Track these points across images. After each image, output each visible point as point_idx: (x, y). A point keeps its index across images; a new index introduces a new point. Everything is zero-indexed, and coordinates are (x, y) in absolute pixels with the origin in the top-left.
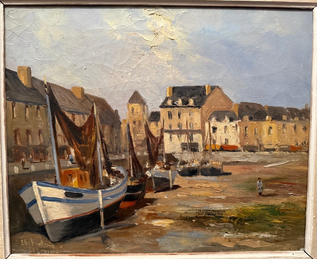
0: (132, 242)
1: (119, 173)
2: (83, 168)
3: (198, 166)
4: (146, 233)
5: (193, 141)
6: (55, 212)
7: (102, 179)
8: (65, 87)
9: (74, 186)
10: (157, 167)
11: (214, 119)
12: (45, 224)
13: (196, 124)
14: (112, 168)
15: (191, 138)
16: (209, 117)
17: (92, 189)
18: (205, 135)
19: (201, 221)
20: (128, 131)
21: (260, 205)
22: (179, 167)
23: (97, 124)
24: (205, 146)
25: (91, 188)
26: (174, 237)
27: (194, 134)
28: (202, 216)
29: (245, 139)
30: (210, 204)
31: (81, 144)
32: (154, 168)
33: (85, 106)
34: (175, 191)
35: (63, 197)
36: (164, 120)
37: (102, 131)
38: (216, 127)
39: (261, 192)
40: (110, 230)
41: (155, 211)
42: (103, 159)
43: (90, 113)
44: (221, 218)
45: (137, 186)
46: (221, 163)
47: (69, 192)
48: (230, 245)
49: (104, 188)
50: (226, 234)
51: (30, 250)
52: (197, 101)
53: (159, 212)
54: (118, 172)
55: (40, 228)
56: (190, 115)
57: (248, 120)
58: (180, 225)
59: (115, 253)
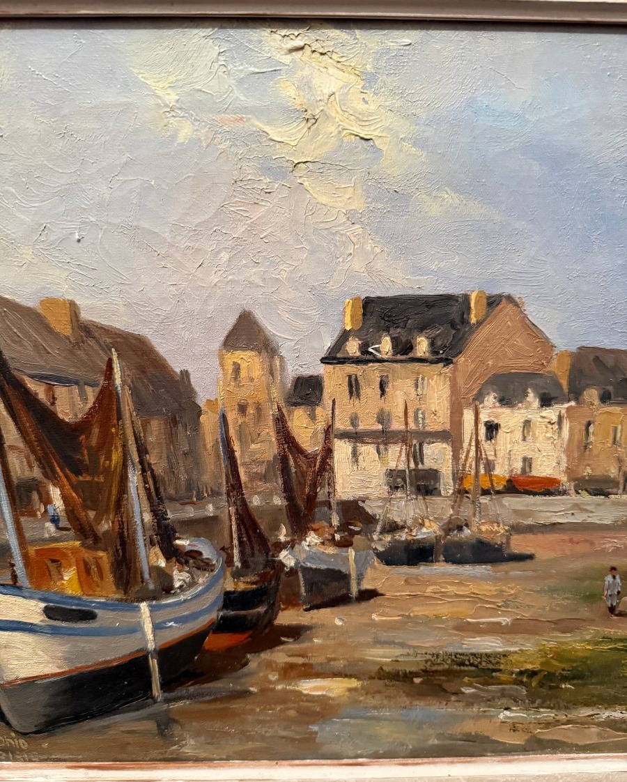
0: (243, 733)
1: (198, 557)
2: (90, 542)
3: (436, 537)
4: (281, 711)
5: (423, 463)
6: (19, 658)
7: (150, 574)
8: (18, 300)
9: (70, 592)
10: (312, 538)
11: (490, 399)
13: (435, 415)
14: (178, 542)
15: (418, 456)
16: (475, 393)
17: (121, 600)
18: (462, 448)
19: (438, 682)
20: (222, 434)
21: (609, 639)
22: (380, 540)
23: (126, 415)
24: (461, 479)
25: (118, 596)
26: (359, 721)
27: (429, 443)
28: (440, 668)
29: (582, 457)
30: (464, 637)
31: (81, 475)
32: (303, 542)
33: (85, 357)
34: (364, 605)
35: (39, 620)
36: (334, 402)
37: (142, 435)
38: (496, 421)
39: (614, 604)
40: (180, 704)
41: (307, 657)
42: (147, 517)
43: (102, 382)
44: (494, 674)
45: (253, 592)
46: (507, 528)
47: (56, 608)
48: (517, 740)
49: (154, 598)
50: (505, 712)
52: (439, 343)
53: (316, 660)
54: (194, 554)
56: (417, 386)
57: (597, 402)
58: (379, 692)
59: (197, 760)
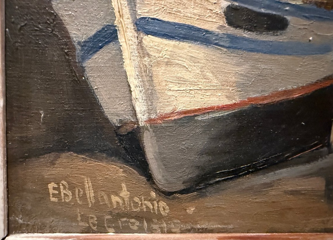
6: (181, 81)
12: (141, 124)
51: (82, 220)
55: (120, 140)
